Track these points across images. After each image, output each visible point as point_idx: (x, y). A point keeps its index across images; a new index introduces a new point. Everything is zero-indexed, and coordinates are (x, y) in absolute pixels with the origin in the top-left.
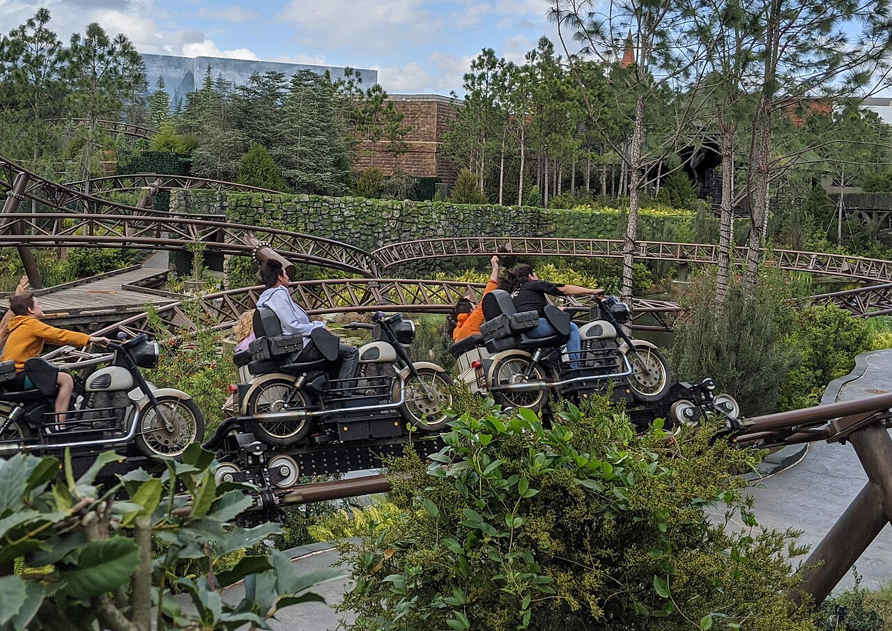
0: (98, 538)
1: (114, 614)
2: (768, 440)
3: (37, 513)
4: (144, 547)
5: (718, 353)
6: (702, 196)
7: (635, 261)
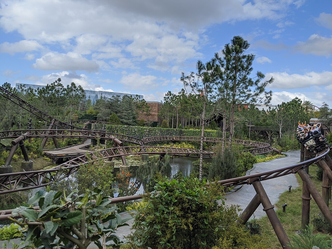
0: (72, 211)
1: (76, 230)
2: (234, 184)
3: (56, 205)
4: (84, 213)
5: (222, 164)
6: (219, 127)
7: (203, 142)
